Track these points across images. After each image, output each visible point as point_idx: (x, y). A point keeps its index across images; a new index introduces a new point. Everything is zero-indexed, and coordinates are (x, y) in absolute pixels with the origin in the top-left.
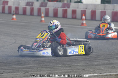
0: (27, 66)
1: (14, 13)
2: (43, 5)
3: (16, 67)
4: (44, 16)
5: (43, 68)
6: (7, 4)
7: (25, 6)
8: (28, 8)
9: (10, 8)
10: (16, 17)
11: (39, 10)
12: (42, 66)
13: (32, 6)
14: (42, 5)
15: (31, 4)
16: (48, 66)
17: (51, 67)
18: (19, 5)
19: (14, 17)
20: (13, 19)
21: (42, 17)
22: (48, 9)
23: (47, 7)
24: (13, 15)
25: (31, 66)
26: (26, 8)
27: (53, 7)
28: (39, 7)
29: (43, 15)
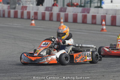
0: (45, 72)
1: (33, 18)
2: (63, 10)
3: (35, 73)
4: (64, 22)
5: (62, 75)
6: (26, 10)
7: (44, 11)
8: (47, 13)
9: (29, 13)
10: (35, 22)
11: (58, 15)
12: (61, 72)
13: (51, 11)
14: (61, 10)
15: (50, 9)
16: (67, 73)
17: (69, 74)
18: (38, 10)
19: (33, 22)
20: (32, 24)
21: (61, 23)
22: (67, 14)
23: (66, 13)
24: (32, 20)
25: (49, 73)
26: (45, 13)
27: (73, 12)
28: (58, 12)
29: (62, 21)
